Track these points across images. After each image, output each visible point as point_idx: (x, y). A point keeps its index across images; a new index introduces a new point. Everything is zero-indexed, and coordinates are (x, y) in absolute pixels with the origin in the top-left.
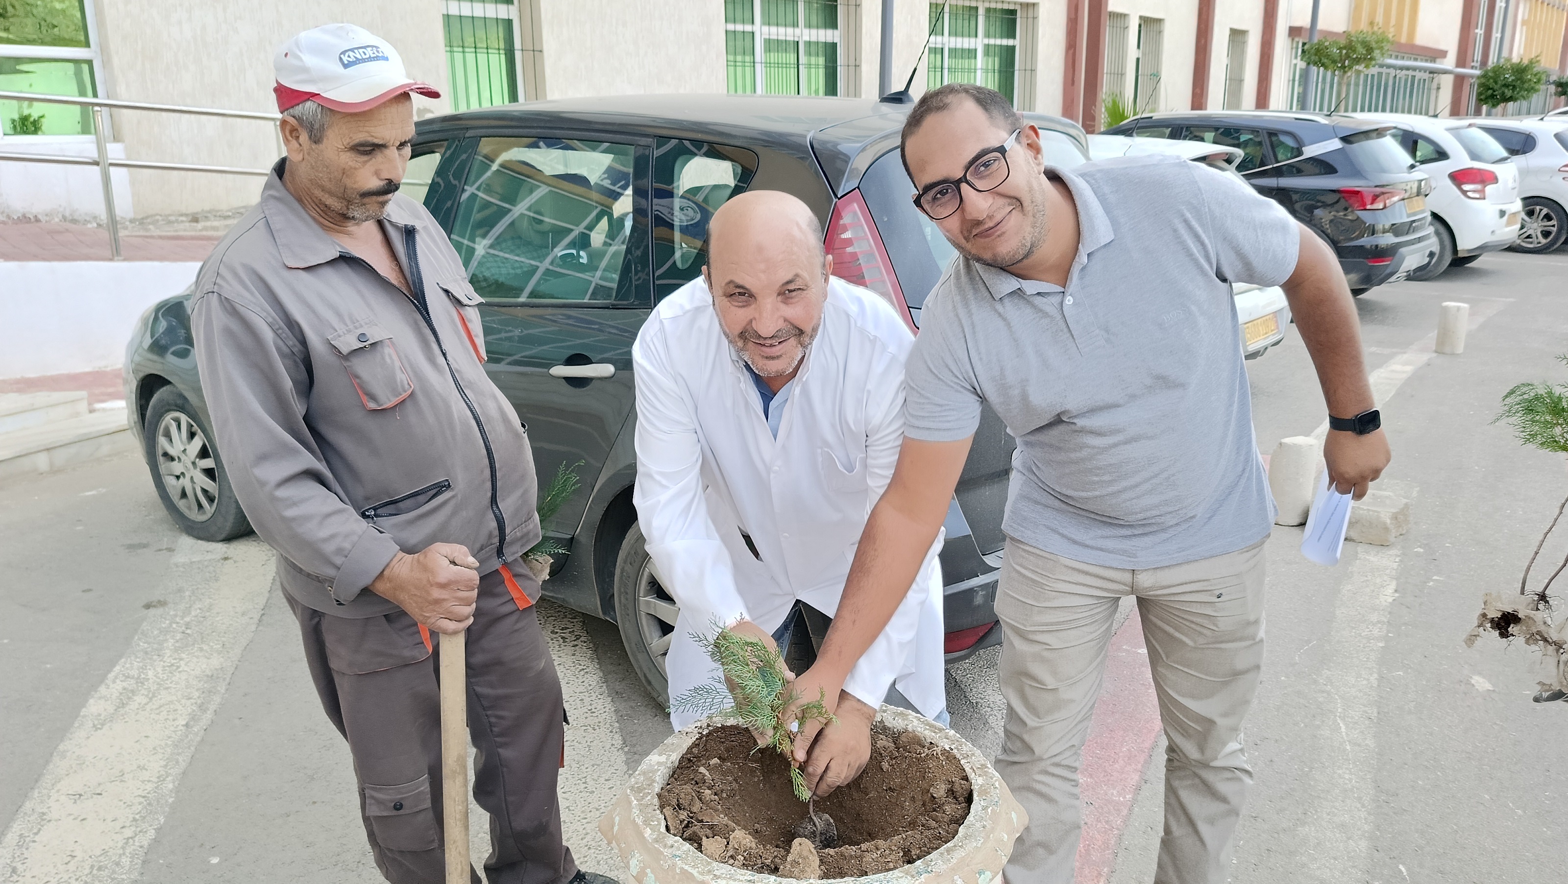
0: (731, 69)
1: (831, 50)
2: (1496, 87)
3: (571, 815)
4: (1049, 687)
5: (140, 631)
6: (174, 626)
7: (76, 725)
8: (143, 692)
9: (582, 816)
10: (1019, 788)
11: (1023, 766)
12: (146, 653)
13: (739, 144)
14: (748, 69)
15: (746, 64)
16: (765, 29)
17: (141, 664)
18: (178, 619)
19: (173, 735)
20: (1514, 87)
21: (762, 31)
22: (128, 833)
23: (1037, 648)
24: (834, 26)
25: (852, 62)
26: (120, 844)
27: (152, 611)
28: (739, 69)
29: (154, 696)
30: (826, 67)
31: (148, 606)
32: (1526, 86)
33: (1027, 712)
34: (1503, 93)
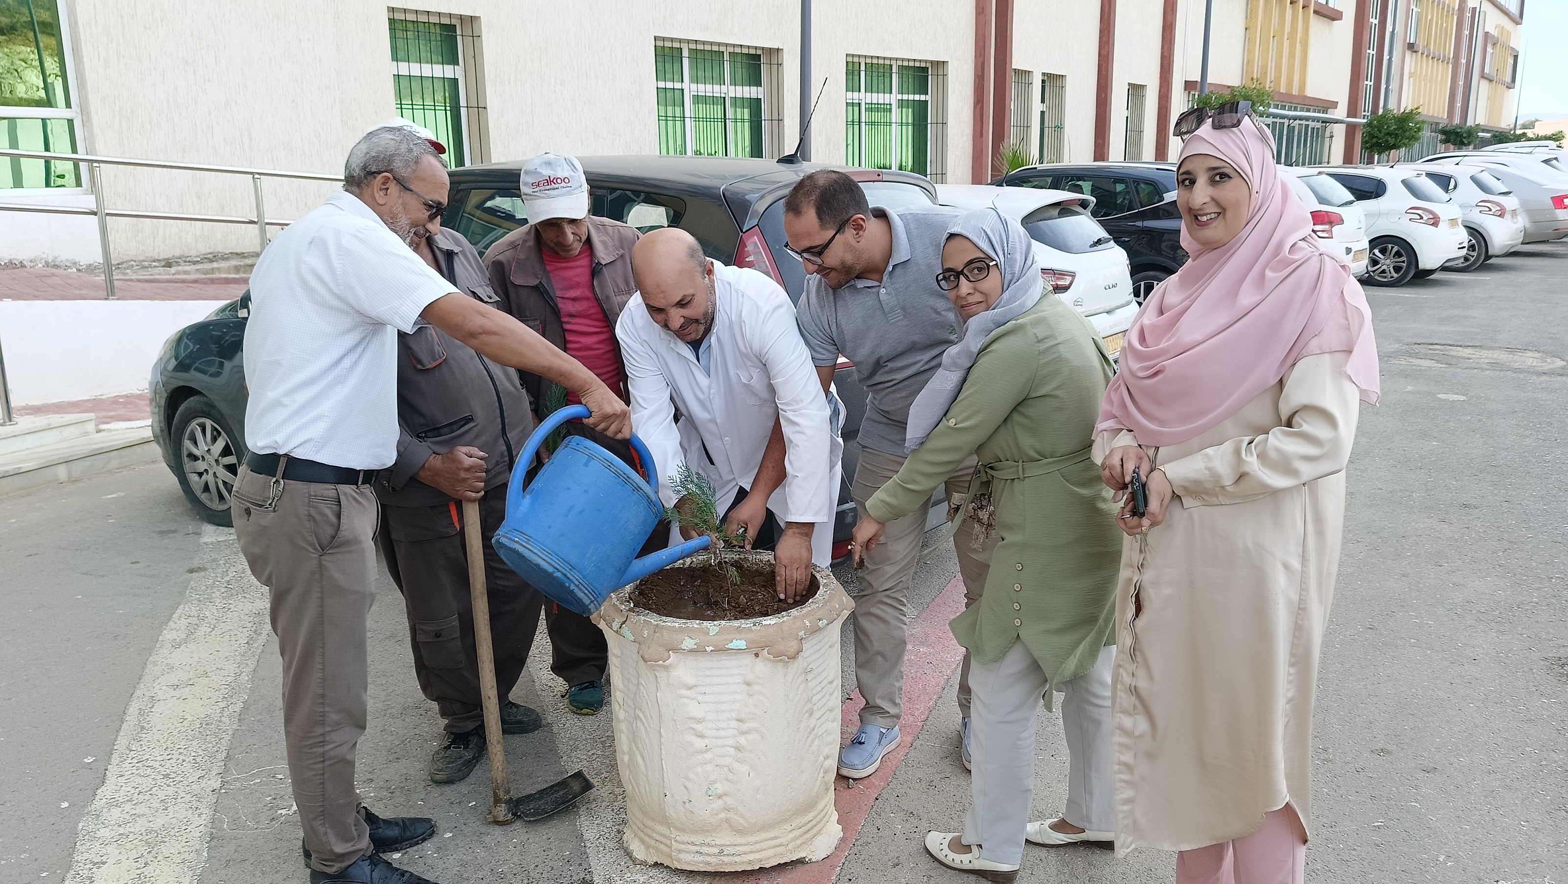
0: (663, 123)
1: (755, 105)
2: (1380, 135)
5: (189, 587)
6: (217, 583)
7: (158, 646)
8: (205, 625)
12: (200, 601)
13: (671, 194)
14: (678, 124)
15: (677, 119)
16: (694, 86)
17: (198, 608)
18: (219, 579)
19: (239, 649)
20: (1397, 135)
21: (690, 88)
22: (223, 705)
24: (758, 84)
25: (775, 117)
26: (218, 711)
27: (195, 575)
28: (670, 123)
29: (215, 626)
30: (751, 121)
31: (191, 571)
32: (1407, 134)
34: (1387, 141)
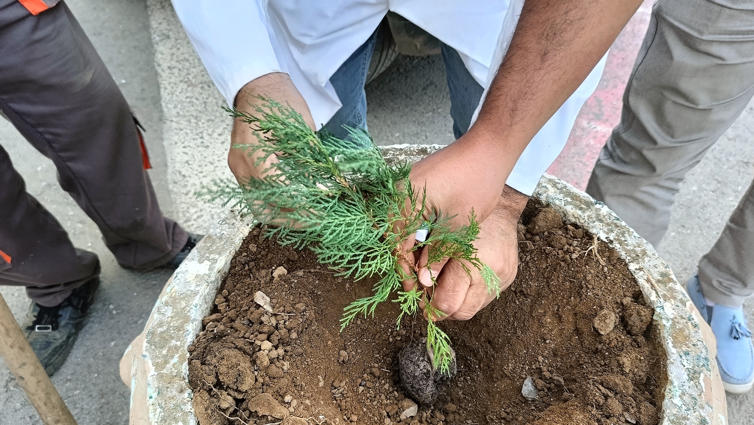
3: (190, 170)
4: (700, 107)
9: (200, 170)
10: (619, 195)
11: (633, 178)
23: (704, 62)
33: (660, 131)
